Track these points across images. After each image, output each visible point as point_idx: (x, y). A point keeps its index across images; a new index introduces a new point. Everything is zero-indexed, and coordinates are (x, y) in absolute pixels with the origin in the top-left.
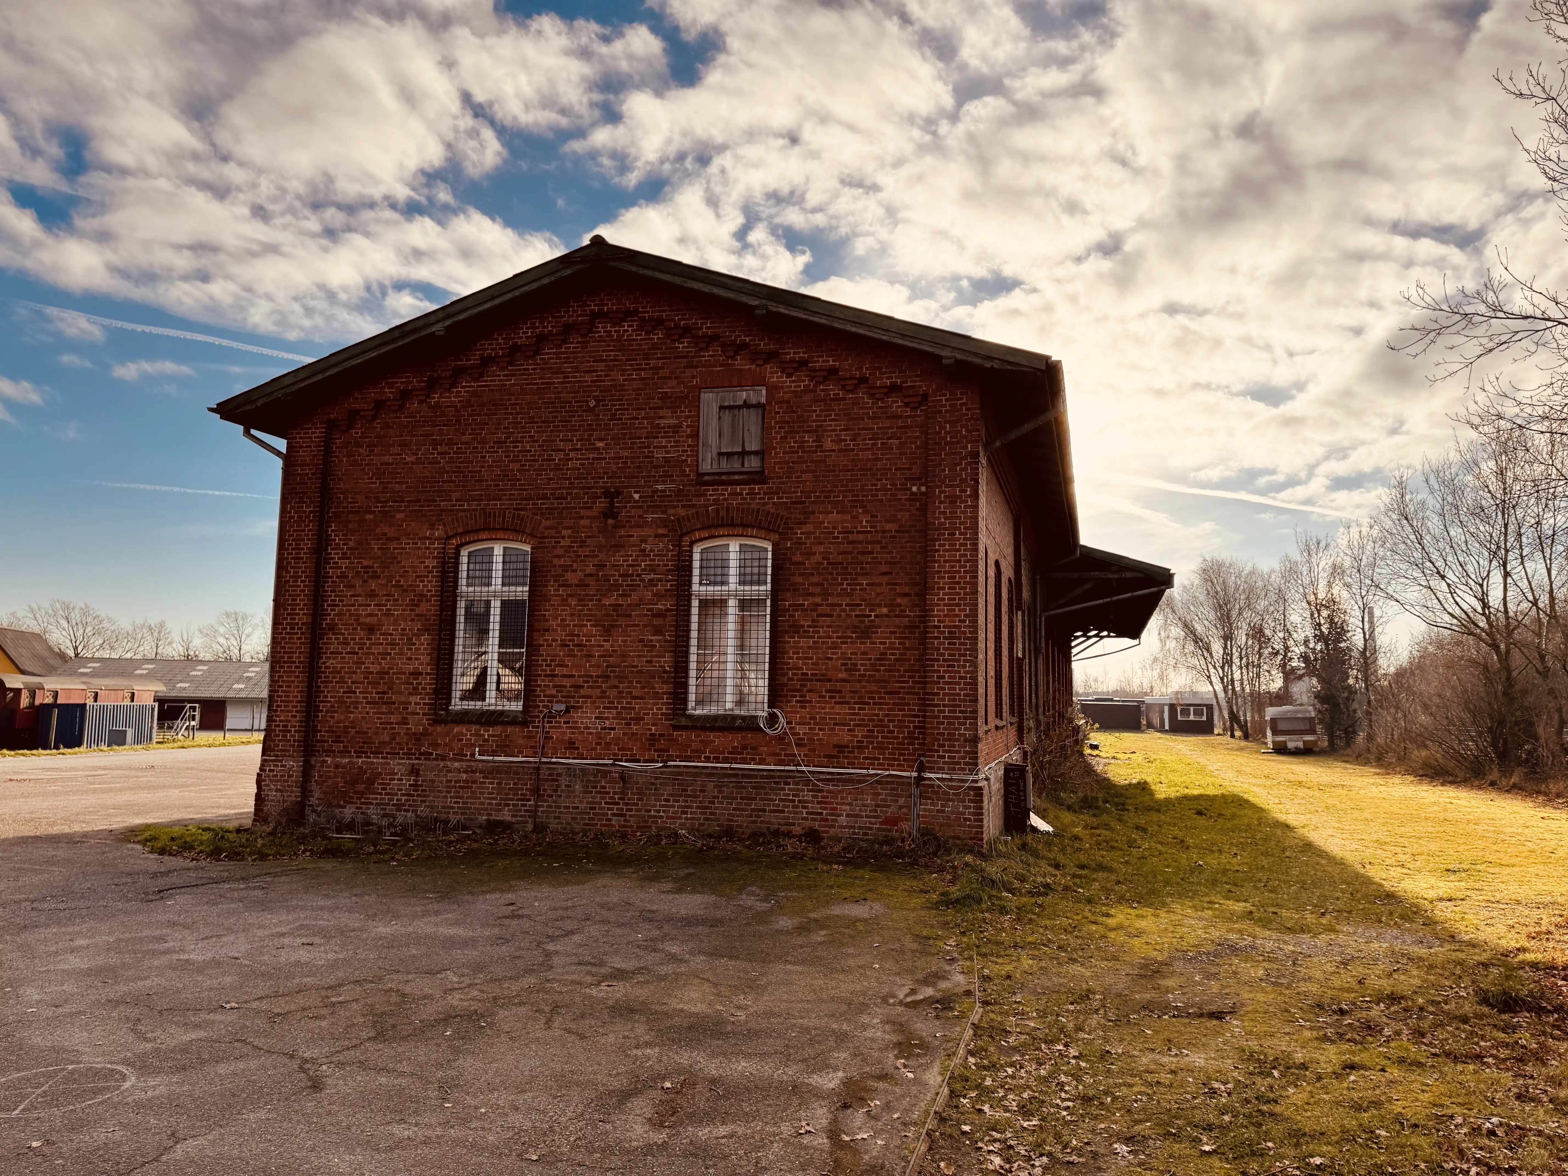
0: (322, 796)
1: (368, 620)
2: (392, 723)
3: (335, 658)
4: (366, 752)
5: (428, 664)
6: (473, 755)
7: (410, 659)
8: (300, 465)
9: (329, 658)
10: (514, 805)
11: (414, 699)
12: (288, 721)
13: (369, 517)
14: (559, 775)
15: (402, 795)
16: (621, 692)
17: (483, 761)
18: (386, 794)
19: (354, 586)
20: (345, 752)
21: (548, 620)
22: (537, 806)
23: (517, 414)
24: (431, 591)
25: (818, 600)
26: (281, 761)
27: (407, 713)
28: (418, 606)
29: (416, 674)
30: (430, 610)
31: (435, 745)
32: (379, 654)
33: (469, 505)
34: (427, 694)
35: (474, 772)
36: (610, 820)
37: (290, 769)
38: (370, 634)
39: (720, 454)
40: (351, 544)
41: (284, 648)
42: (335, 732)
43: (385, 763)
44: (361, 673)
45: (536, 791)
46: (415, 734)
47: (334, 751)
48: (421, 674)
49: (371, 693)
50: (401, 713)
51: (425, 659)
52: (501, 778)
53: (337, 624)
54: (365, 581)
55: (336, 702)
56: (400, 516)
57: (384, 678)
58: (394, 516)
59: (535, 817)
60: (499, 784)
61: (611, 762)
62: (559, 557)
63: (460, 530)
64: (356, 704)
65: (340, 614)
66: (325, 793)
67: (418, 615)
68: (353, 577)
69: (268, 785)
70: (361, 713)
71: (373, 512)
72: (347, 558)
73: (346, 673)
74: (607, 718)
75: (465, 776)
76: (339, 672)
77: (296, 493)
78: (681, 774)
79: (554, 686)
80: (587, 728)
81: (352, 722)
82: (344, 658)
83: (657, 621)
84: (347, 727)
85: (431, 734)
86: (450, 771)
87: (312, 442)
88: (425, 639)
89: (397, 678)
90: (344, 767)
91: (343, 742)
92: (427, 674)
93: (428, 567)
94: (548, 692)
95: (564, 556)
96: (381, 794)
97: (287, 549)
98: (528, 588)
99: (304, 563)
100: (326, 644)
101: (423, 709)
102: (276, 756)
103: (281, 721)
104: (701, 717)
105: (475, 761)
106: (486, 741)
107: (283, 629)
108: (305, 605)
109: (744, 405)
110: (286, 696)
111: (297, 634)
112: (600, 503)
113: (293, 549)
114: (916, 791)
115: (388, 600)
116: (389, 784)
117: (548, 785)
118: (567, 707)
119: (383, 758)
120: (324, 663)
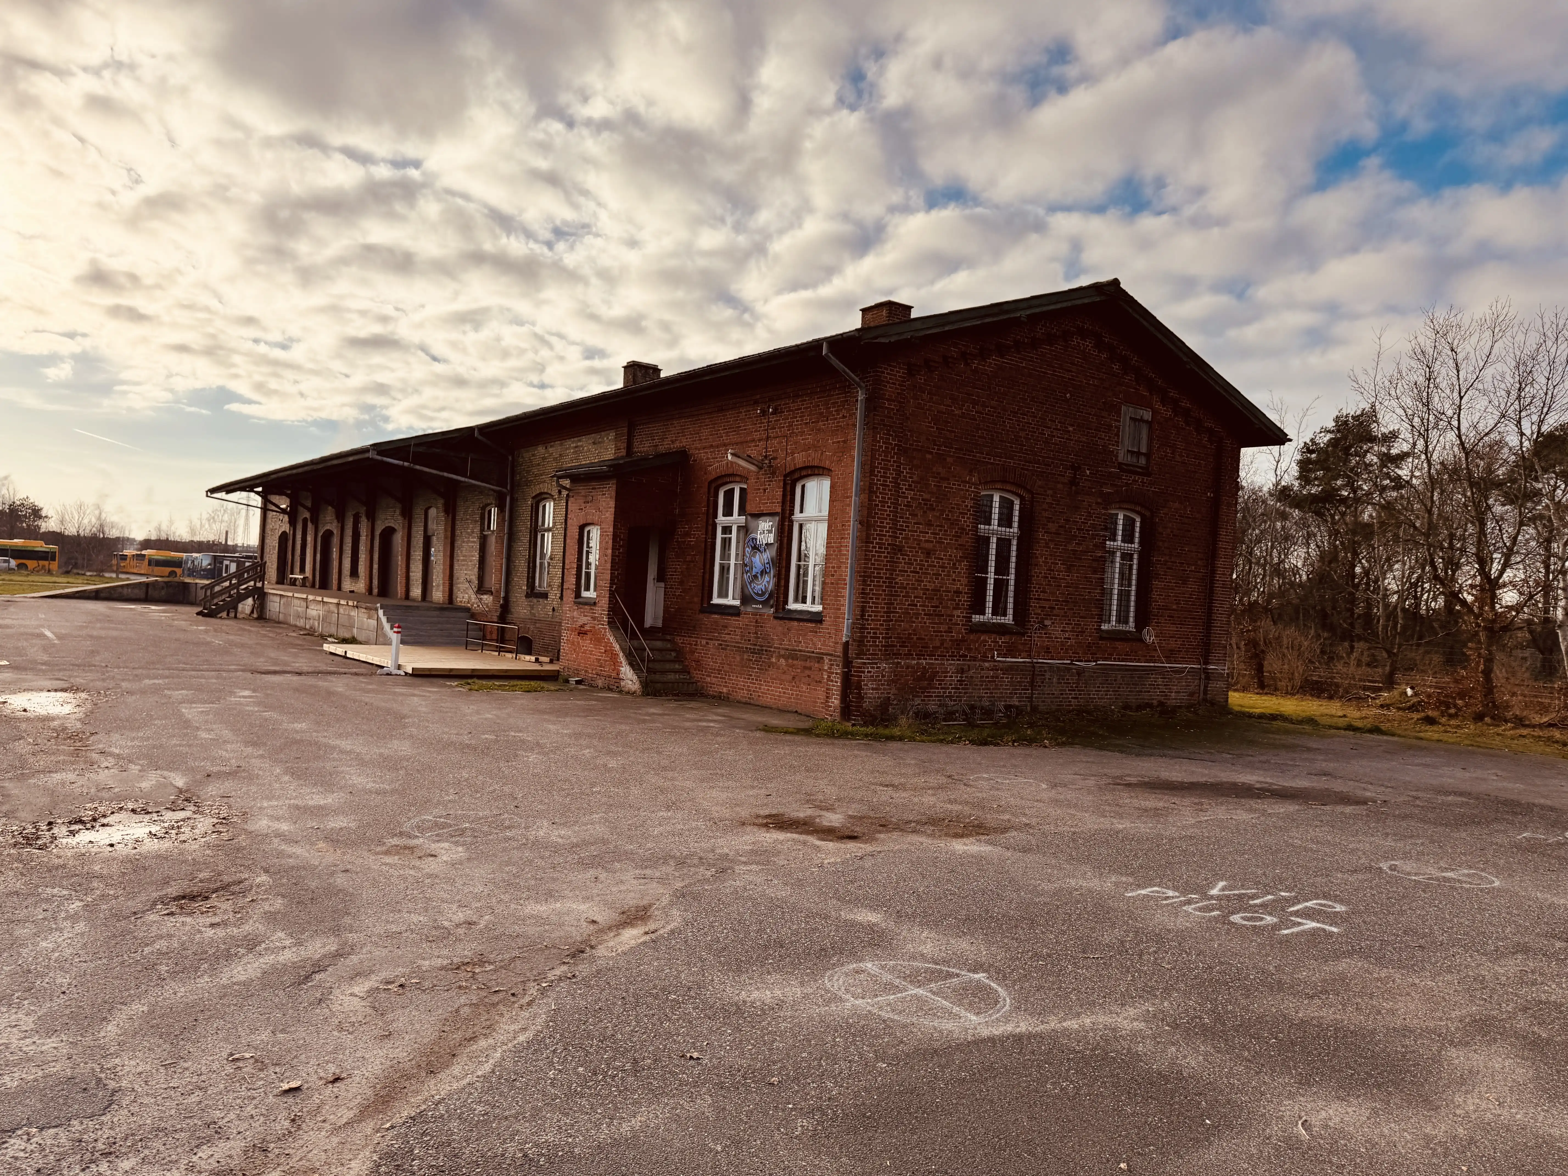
0: (896, 692)
1: (926, 545)
2: (941, 632)
3: (903, 576)
4: (924, 655)
5: (966, 585)
6: (993, 657)
7: (954, 580)
8: (888, 400)
9: (898, 575)
10: (1020, 694)
11: (957, 613)
12: (878, 629)
13: (928, 456)
14: (1045, 671)
15: (952, 688)
16: (1074, 613)
17: (999, 661)
18: (942, 688)
19: (917, 515)
20: (909, 655)
21: (1037, 558)
22: (1032, 694)
23: (1026, 392)
24: (968, 526)
25: (1167, 558)
26: (876, 664)
27: (952, 624)
28: (960, 537)
29: (958, 592)
30: (967, 542)
31: (969, 650)
32: (934, 574)
33: (994, 460)
34: (965, 609)
35: (997, 670)
36: (1070, 702)
37: (883, 670)
38: (927, 557)
39: (1128, 451)
40: (915, 478)
41: (874, 564)
42: (901, 638)
43: (939, 664)
44: (922, 589)
45: (1032, 683)
46: (957, 640)
47: (901, 654)
48: (961, 593)
49: (928, 606)
50: (948, 624)
51: (964, 581)
52: (1013, 674)
53: (904, 547)
54: (925, 512)
55: (903, 613)
56: (949, 460)
57: (936, 595)
58: (945, 459)
59: (1031, 701)
60: (1012, 678)
61: (1069, 662)
62: (1045, 510)
63: (989, 479)
64: (917, 615)
65: (906, 538)
66: (898, 689)
67: (960, 545)
68: (916, 507)
69: (866, 685)
70: (920, 623)
71: (931, 453)
72: (912, 490)
73: (910, 588)
74: (1067, 631)
75: (992, 673)
76: (905, 588)
77: (884, 425)
78: (1106, 669)
79: (1040, 607)
80: (1056, 638)
81: (914, 630)
82: (908, 576)
83: (1095, 564)
84: (910, 634)
85: (966, 641)
86: (982, 669)
87: (897, 380)
88: (965, 565)
89: (946, 596)
90: (913, 667)
91: (907, 646)
92: (965, 593)
93: (967, 506)
94: (1036, 611)
95: (1047, 510)
96: (938, 688)
97: (877, 476)
98: (1016, 530)
99: (889, 490)
100: (896, 562)
101: (961, 621)
102: (868, 659)
103: (871, 629)
104: (1107, 632)
105: (995, 661)
106: (1000, 646)
107: (873, 547)
108: (890, 528)
109: (1141, 420)
110: (876, 607)
111: (884, 552)
112: (1069, 473)
113: (881, 476)
114: (1203, 676)
115: (941, 530)
116: (943, 680)
117: (1038, 679)
118: (1047, 622)
119: (936, 659)
120: (895, 579)
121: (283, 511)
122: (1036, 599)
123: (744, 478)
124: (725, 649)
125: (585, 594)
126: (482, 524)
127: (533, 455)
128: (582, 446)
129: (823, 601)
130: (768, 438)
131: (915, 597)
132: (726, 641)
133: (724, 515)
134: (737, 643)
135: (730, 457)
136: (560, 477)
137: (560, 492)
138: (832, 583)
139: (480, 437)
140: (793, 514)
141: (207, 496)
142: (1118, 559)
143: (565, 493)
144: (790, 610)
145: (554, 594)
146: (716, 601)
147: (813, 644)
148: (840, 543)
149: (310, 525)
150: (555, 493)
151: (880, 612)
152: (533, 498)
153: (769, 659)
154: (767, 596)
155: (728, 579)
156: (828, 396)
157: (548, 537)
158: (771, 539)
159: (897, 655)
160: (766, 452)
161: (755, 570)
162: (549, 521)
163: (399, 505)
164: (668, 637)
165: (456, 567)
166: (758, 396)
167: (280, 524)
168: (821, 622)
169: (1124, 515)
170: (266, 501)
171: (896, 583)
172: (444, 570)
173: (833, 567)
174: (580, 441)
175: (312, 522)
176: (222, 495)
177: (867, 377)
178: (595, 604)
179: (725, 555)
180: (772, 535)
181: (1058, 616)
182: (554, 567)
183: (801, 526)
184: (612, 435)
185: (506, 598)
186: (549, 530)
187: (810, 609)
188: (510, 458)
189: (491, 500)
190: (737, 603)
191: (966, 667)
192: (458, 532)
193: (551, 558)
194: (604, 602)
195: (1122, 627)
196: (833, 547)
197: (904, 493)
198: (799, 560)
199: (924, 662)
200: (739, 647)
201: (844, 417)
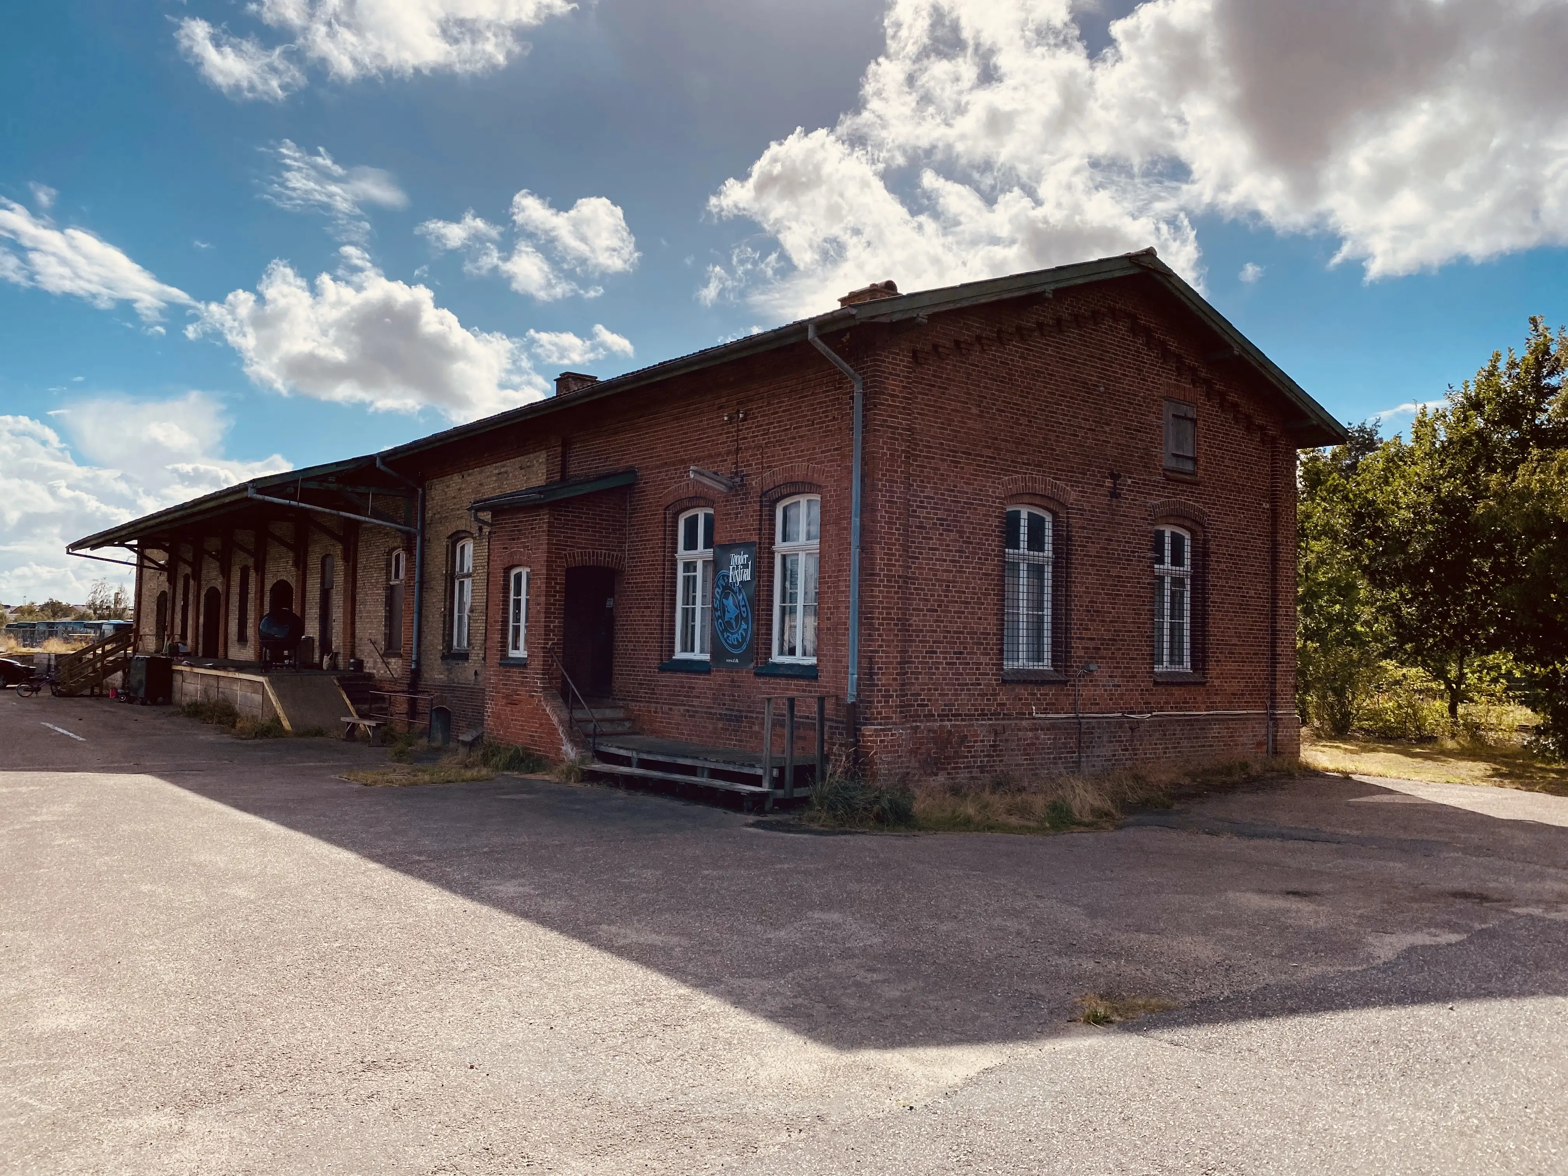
0: (916, 765)
1: (945, 576)
2: (967, 685)
3: (918, 615)
4: (948, 715)
5: (994, 625)
6: (1031, 714)
7: (980, 619)
8: (891, 395)
9: (912, 615)
10: (1066, 758)
11: (985, 659)
12: (889, 685)
13: (943, 465)
14: (1093, 728)
15: (985, 756)
16: (1122, 654)
17: (1040, 718)
18: (972, 757)
19: (931, 539)
20: (930, 716)
21: (1076, 587)
22: (1080, 758)
23: (1053, 384)
24: (994, 551)
25: (1223, 581)
26: (890, 730)
27: (980, 674)
28: (984, 564)
29: (985, 634)
30: (993, 570)
31: (1002, 706)
32: (955, 612)
33: (1020, 468)
34: (994, 654)
35: (1037, 730)
36: (1123, 764)
37: (899, 738)
38: (946, 591)
39: (1172, 455)
40: (928, 492)
41: (882, 602)
43: (970, 725)
44: (941, 632)
45: (1079, 744)
46: (987, 694)
47: (919, 716)
48: (989, 634)
49: (950, 653)
50: (974, 674)
51: (992, 619)
52: (1056, 734)
53: (917, 579)
54: (941, 535)
55: (920, 663)
56: (967, 468)
57: (959, 638)
58: (962, 468)
59: (1078, 767)
60: (1055, 739)
61: (1120, 714)
62: (1083, 529)
63: (1014, 492)
65: (920, 568)
66: (918, 761)
67: (984, 574)
70: (942, 674)
72: (924, 507)
73: (927, 631)
74: (1115, 677)
75: (1030, 733)
76: (922, 631)
78: (1162, 722)
79: (1083, 648)
80: (1104, 686)
81: (935, 684)
82: (925, 615)
83: (1143, 593)
84: (929, 689)
85: (998, 695)
86: (1019, 730)
87: (901, 370)
88: (992, 600)
89: (971, 638)
90: (935, 732)
91: (927, 705)
92: (994, 634)
93: (991, 525)
94: (1079, 654)
95: (1085, 528)
96: (967, 757)
97: (881, 491)
98: (1050, 554)
99: (898, 508)
100: (908, 599)
101: (991, 669)
102: (880, 724)
103: (883, 685)
104: (1161, 674)
105: (1034, 718)
106: (1039, 699)
107: (881, 581)
108: (900, 556)
109: (1185, 418)
110: (887, 657)
111: (894, 587)
112: (1108, 482)
113: (887, 491)
114: (1271, 723)
115: (961, 557)
116: (973, 747)
117: (1085, 738)
118: (1093, 667)
119: (962, 720)
120: (908, 620)
121: (161, 568)
122: (1078, 638)
123: (707, 502)
124: (693, 716)
125: (513, 654)
126: (388, 573)
127: (448, 487)
128: (506, 472)
129: (817, 653)
130: (738, 449)
131: (934, 642)
132: (694, 706)
133: (685, 549)
134: (709, 708)
135: (692, 476)
136: (478, 510)
137: (480, 529)
138: (828, 629)
139: (382, 468)
140: (774, 544)
141: (68, 553)
142: (1167, 586)
143: (486, 530)
144: (775, 664)
145: (476, 655)
146: (679, 655)
147: (808, 707)
148: (837, 577)
149: (192, 582)
150: (475, 531)
151: (892, 663)
152: (449, 537)
153: (751, 727)
154: (744, 647)
155: (693, 627)
156: (813, 394)
157: (468, 582)
158: (747, 576)
159: (916, 717)
160: (736, 468)
161: (727, 616)
162: (469, 564)
163: (291, 554)
164: (621, 703)
165: (358, 625)
166: (724, 400)
167: (158, 583)
168: (816, 678)
169: (1172, 533)
170: (142, 556)
171: (910, 625)
172: (345, 629)
173: (829, 608)
174: (504, 466)
175: (194, 579)
176: (87, 551)
177: (863, 368)
178: (525, 666)
179: (689, 598)
180: (748, 572)
181: (1104, 658)
182: (476, 621)
183: (784, 557)
184: (542, 456)
185: (418, 662)
186: (469, 575)
187: (801, 662)
188: (420, 490)
189: (398, 542)
190: (707, 657)
191: (999, 729)
192: (359, 584)
193: (472, 611)
194: (537, 664)
195: (1177, 668)
196: (827, 582)
197: (915, 511)
198: (783, 600)
199: (948, 723)
200: (711, 713)
201: (834, 419)
